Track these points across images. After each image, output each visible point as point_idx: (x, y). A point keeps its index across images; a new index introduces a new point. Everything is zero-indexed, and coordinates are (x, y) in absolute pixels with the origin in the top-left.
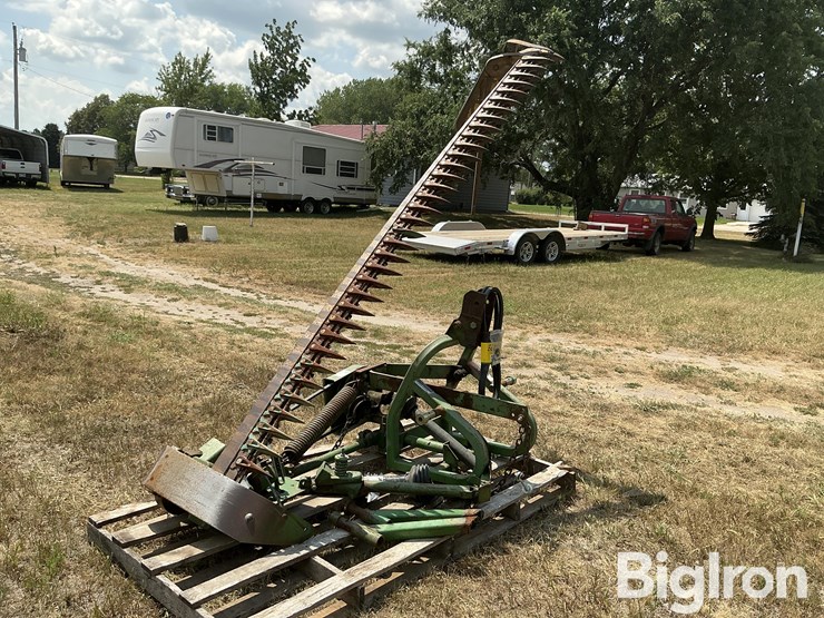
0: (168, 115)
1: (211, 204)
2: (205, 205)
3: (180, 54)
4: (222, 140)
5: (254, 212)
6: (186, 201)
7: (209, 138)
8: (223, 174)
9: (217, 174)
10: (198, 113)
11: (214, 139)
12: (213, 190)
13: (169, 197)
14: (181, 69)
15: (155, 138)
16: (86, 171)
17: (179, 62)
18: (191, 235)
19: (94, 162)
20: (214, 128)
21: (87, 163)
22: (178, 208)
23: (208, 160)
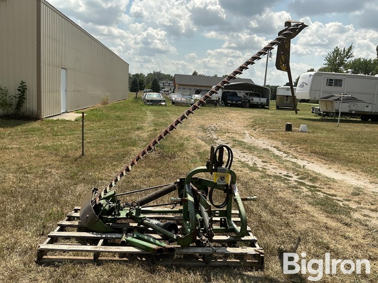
0: (310, 75)
1: (332, 116)
2: (328, 116)
3: (337, 47)
4: (336, 85)
5: (340, 120)
6: (320, 114)
7: (329, 85)
8: (334, 102)
9: (332, 102)
10: (325, 74)
11: (332, 85)
12: (329, 110)
13: (313, 112)
14: (337, 54)
15: (303, 86)
16: (285, 102)
17: (337, 51)
18: (293, 128)
19: (289, 98)
20: (332, 80)
21: (285, 98)
22: (315, 118)
23: (327, 95)
